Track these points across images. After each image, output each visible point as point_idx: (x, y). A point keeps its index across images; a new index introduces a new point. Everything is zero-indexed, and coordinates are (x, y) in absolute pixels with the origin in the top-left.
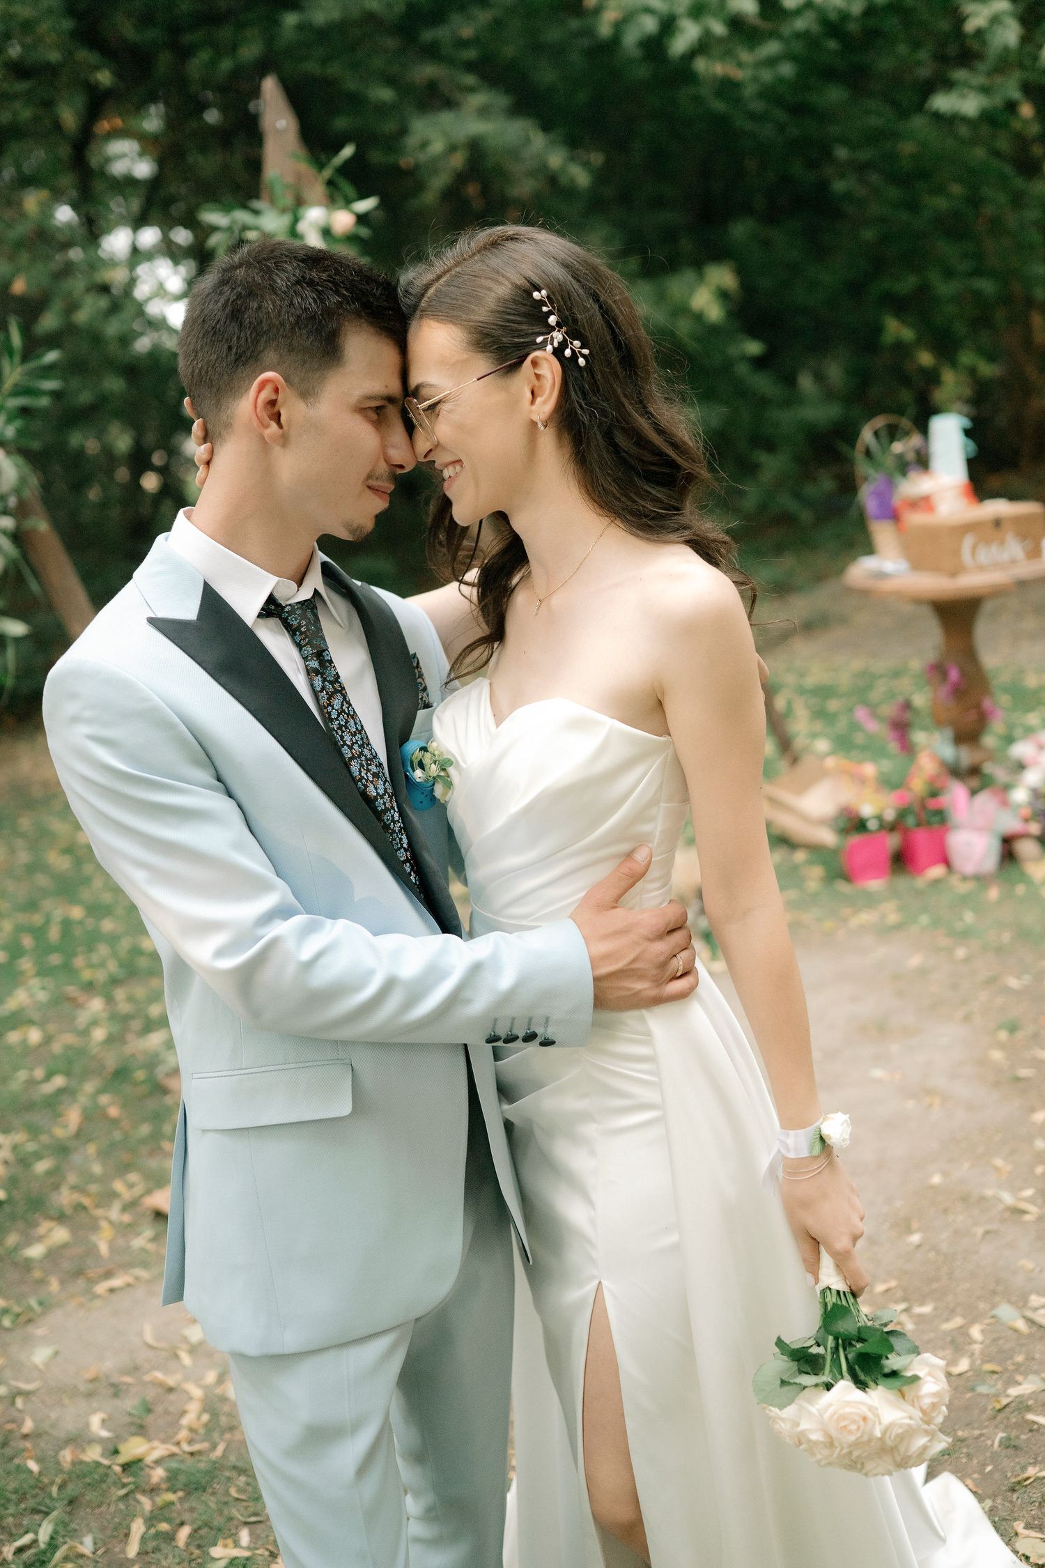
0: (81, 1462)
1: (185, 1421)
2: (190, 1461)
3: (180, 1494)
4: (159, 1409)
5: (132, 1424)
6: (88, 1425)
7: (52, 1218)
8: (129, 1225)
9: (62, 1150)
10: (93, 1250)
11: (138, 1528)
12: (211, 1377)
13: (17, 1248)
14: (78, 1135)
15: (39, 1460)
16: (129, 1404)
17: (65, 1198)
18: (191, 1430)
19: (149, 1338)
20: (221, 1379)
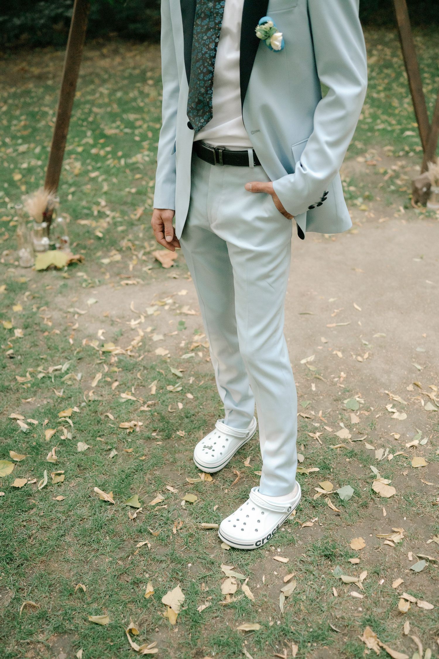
0: (89, 346)
1: (132, 343)
2: (128, 358)
3: (120, 369)
4: (126, 335)
5: (113, 337)
6: (97, 333)
7: (118, 250)
8: (145, 261)
9: (131, 224)
10: (126, 267)
11: (99, 376)
12: (149, 329)
13: (99, 258)
14: (139, 219)
15: (74, 340)
16: (115, 330)
17: (124, 243)
18: (133, 347)
19: (132, 307)
20: (152, 331)
